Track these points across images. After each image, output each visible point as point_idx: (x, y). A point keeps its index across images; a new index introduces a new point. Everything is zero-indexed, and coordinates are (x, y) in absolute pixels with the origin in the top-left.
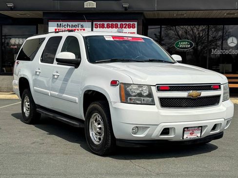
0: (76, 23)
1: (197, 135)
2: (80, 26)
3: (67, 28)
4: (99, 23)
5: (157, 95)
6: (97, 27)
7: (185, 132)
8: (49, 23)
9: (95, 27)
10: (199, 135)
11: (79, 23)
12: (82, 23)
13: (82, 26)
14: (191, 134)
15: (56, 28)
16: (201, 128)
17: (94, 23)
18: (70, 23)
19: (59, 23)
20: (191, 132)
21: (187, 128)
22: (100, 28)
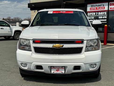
0: (100, 4)
1: (62, 71)
2: (102, 5)
3: (96, 7)
4: (112, 3)
5: (33, 45)
6: (111, 5)
7: (52, 69)
8: (88, 5)
9: (110, 5)
10: (63, 72)
11: (102, 4)
12: (103, 4)
13: (103, 5)
14: (57, 70)
15: (91, 7)
16: (65, 68)
17: (110, 3)
18: (97, 4)
19: (92, 5)
20: (57, 69)
21: (53, 67)
22: (113, 5)
